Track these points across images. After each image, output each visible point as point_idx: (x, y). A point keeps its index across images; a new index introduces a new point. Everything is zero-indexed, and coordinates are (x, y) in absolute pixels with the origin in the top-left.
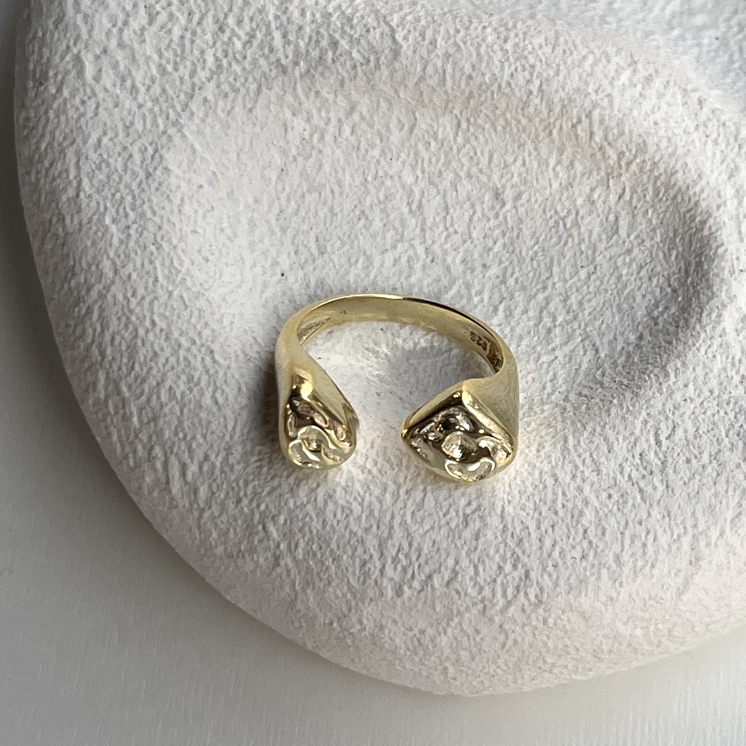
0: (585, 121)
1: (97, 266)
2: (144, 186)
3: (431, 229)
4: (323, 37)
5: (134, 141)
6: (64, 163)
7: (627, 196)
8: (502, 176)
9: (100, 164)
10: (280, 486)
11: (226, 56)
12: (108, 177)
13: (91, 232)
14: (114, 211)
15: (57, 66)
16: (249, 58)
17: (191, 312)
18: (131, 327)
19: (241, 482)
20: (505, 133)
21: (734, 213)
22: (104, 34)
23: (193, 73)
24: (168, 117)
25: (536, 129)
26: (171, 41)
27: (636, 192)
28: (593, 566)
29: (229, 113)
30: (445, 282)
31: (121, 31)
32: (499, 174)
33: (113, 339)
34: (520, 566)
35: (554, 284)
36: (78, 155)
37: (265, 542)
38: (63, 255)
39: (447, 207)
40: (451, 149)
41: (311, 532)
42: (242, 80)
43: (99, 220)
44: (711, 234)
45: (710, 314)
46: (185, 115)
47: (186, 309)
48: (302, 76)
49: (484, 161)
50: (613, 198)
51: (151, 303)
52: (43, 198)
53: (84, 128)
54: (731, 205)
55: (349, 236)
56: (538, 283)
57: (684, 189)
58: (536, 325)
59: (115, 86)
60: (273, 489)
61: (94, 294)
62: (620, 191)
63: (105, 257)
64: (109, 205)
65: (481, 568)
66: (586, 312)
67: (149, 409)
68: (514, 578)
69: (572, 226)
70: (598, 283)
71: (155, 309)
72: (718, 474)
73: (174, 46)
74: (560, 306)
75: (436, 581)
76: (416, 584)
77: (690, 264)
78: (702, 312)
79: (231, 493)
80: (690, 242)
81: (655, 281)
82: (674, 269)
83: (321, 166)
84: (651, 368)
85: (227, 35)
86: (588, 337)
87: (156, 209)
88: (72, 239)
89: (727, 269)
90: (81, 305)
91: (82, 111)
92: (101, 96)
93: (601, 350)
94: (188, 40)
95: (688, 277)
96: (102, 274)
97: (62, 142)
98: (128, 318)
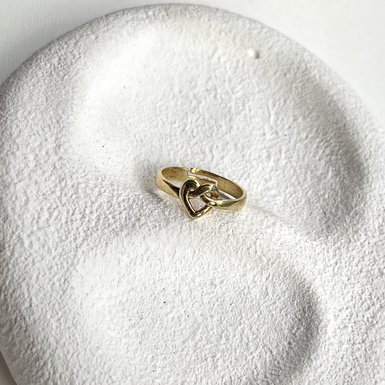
0: (253, 247)
1: (47, 340)
2: (63, 297)
3: (185, 301)
4: (131, 216)
5: (54, 276)
6: (21, 290)
7: (271, 278)
8: (214, 274)
9: (40, 289)
11: (88, 230)
12: (45, 295)
13: (41, 324)
14: (50, 312)
15: (9, 241)
16: (99, 229)
17: (97, 359)
18: (69, 370)
20: (215, 254)
21: (320, 282)
22: (29, 224)
23: (75, 239)
24: (68, 263)
25: (230, 251)
26: (62, 225)
27: (275, 276)
29: (94, 258)
30: (196, 326)
31: (38, 222)
32: (212, 272)
33: (60, 377)
35: (244, 322)
36: (28, 285)
38: (26, 336)
39: (191, 289)
40: (191, 263)
42: (98, 240)
43: (44, 317)
44: (313, 293)
45: (322, 330)
46: (76, 260)
47: (94, 356)
48: (126, 236)
49: (206, 267)
50: (264, 279)
51: (78, 356)
52: (10, 309)
53: (28, 271)
54: (319, 277)
55: (151, 309)
56: (237, 322)
57: (298, 273)
58: (241, 342)
59: (39, 249)
61: (47, 355)
62: (267, 276)
63: (50, 336)
64: (47, 309)
66: (262, 334)
69: (247, 294)
70: (263, 319)
71: (80, 358)
73: (63, 226)
74: (249, 332)
77: (304, 307)
78: (318, 330)
80: (303, 296)
81: (289, 315)
82: (297, 309)
83: (135, 278)
84: (303, 359)
85: (87, 219)
86: (265, 345)
87: (70, 308)
88: (31, 328)
89: (323, 308)
90: (40, 361)
91: (26, 263)
92: (34, 255)
93: (273, 351)
94: (69, 223)
95: (305, 313)
96: (50, 344)
97: (18, 279)
98: (67, 365)
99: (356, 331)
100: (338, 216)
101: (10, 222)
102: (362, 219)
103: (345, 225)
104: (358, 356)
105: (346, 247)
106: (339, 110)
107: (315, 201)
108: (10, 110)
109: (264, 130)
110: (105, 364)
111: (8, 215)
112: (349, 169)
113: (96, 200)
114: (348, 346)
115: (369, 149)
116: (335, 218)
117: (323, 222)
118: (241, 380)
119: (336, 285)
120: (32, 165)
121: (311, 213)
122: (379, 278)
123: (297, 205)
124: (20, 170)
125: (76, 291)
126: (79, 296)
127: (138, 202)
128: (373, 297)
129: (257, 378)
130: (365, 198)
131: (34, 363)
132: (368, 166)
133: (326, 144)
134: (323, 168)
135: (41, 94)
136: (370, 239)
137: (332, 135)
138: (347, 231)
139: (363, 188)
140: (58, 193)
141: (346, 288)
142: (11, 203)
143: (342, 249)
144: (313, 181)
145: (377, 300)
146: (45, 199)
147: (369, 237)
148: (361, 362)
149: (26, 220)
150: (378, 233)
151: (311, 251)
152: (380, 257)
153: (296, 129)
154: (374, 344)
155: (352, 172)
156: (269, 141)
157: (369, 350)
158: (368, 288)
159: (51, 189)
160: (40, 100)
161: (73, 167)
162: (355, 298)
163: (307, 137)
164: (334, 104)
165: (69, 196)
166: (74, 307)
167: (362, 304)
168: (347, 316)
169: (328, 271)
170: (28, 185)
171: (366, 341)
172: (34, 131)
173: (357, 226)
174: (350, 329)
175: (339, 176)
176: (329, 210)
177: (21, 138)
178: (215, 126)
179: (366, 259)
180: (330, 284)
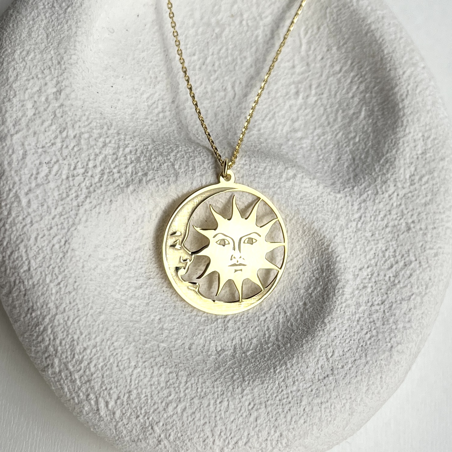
1: (47, 305)
2: (63, 260)
4: (138, 171)
5: (54, 237)
6: (19, 252)
9: (38, 251)
10: (158, 408)
11: (91, 186)
12: (44, 258)
13: (40, 288)
14: (50, 275)
15: (6, 200)
16: (103, 185)
17: (99, 325)
18: (70, 336)
19: (138, 408)
21: (341, 239)
22: (27, 180)
23: (77, 196)
24: (68, 223)
26: (62, 181)
28: (310, 425)
29: (98, 217)
31: (36, 178)
33: (61, 343)
34: (278, 431)
36: (26, 246)
37: (153, 435)
38: (25, 300)
41: (177, 428)
42: (102, 197)
43: (43, 281)
44: (333, 251)
45: (339, 291)
46: (77, 220)
47: (96, 322)
48: (132, 193)
51: (79, 321)
52: (8, 271)
53: (26, 232)
54: (340, 234)
57: (318, 230)
59: (38, 208)
60: (155, 410)
61: (47, 320)
63: (50, 301)
64: (47, 273)
65: (260, 435)
67: (85, 377)
68: (275, 438)
71: (81, 325)
72: (357, 372)
73: (64, 182)
75: (240, 444)
76: (230, 446)
77: (323, 266)
78: (334, 291)
79: (133, 413)
80: (322, 254)
81: (306, 274)
82: (315, 268)
84: (317, 322)
85: (90, 174)
86: (279, 305)
87: (71, 272)
88: (30, 292)
89: (342, 267)
90: (40, 326)
91: (24, 224)
92: (32, 215)
93: (287, 311)
94: (71, 179)
95: (323, 272)
96: (50, 310)
97: (16, 241)
98: (68, 331)
99: (375, 292)
100: (367, 164)
101: (7, 177)
102: (393, 168)
103: (373, 174)
104: (375, 318)
105: (372, 200)
106: (376, 41)
107: (345, 145)
108: (6, 50)
109: (294, 62)
110: (107, 330)
111: (4, 171)
112: (383, 109)
113: (100, 153)
114: (366, 308)
115: (406, 88)
116: (365, 166)
117: (351, 169)
118: (251, 343)
119: (358, 241)
120: (30, 113)
121: (340, 158)
122: (405, 233)
123: (325, 148)
124: (18, 119)
125: (77, 253)
126: (81, 258)
127: (146, 153)
128: (397, 254)
129: (268, 340)
130: (398, 144)
131: (34, 328)
132: (404, 107)
133: (361, 79)
134: (356, 106)
135: (42, 30)
136: (399, 190)
137: (367, 69)
138: (375, 181)
139: (396, 133)
140: (59, 145)
141: (369, 244)
142: (7, 157)
143: (368, 202)
144: (344, 122)
145: (402, 258)
146: (45, 152)
147: (398, 188)
148: (377, 325)
149: (23, 176)
150: (408, 184)
151: (333, 206)
152: (408, 210)
153: (329, 61)
154: (394, 306)
155: (386, 113)
156: (299, 74)
157: (388, 312)
158: (392, 245)
159: (51, 140)
160: (40, 37)
161: (76, 115)
162: (378, 255)
163: (340, 70)
164: (371, 34)
165: (70, 147)
166: (75, 271)
167: (385, 262)
168: (368, 275)
169: (351, 226)
170: (26, 137)
171: (386, 302)
172: (33, 74)
173: (386, 176)
174: (369, 290)
175: (372, 117)
176: (359, 156)
177: (18, 83)
178: (239, 57)
179: (394, 212)
180: (352, 241)
